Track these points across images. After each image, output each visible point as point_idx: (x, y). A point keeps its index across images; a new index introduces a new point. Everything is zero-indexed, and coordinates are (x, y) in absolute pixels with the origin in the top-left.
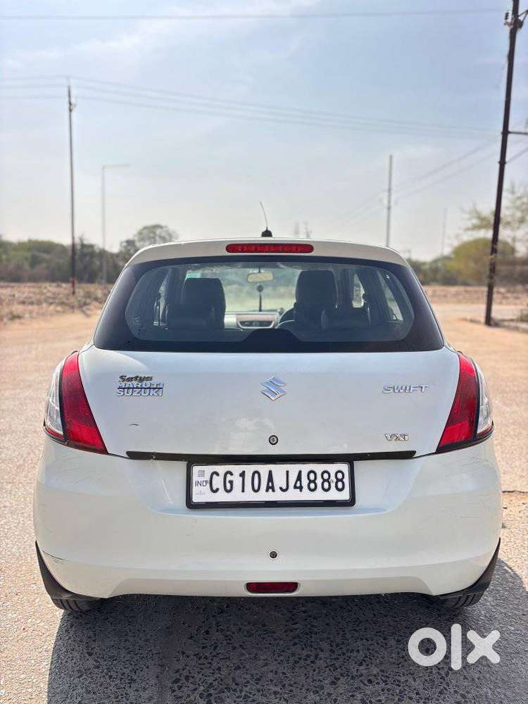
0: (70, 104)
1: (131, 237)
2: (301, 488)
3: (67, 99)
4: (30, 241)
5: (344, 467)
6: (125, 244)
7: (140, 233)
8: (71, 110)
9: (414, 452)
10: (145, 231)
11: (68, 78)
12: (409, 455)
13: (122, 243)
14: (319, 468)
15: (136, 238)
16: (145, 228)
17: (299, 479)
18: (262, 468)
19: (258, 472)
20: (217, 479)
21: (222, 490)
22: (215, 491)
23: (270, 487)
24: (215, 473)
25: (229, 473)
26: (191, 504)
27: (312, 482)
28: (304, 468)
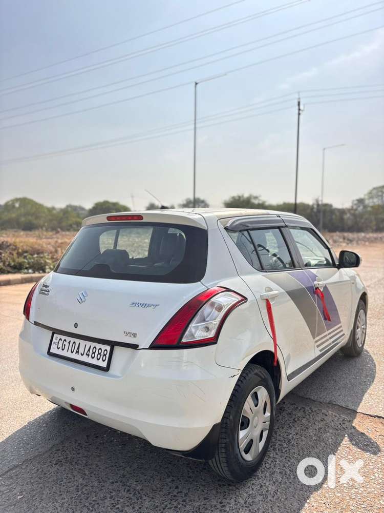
0: (299, 110)
1: (362, 196)
2: (88, 355)
3: (297, 107)
4: (285, 204)
5: (108, 348)
6: (356, 202)
7: (370, 193)
8: (299, 114)
9: (137, 346)
10: (374, 192)
11: (299, 93)
12: (135, 347)
13: (353, 201)
14: (98, 346)
15: (366, 197)
16: (374, 189)
17: (89, 350)
18: (77, 341)
19: (74, 342)
20: (61, 343)
21: (61, 348)
22: (58, 348)
23: (77, 352)
24: (61, 339)
25: (65, 340)
26: (49, 353)
27: (94, 353)
28: (93, 344)
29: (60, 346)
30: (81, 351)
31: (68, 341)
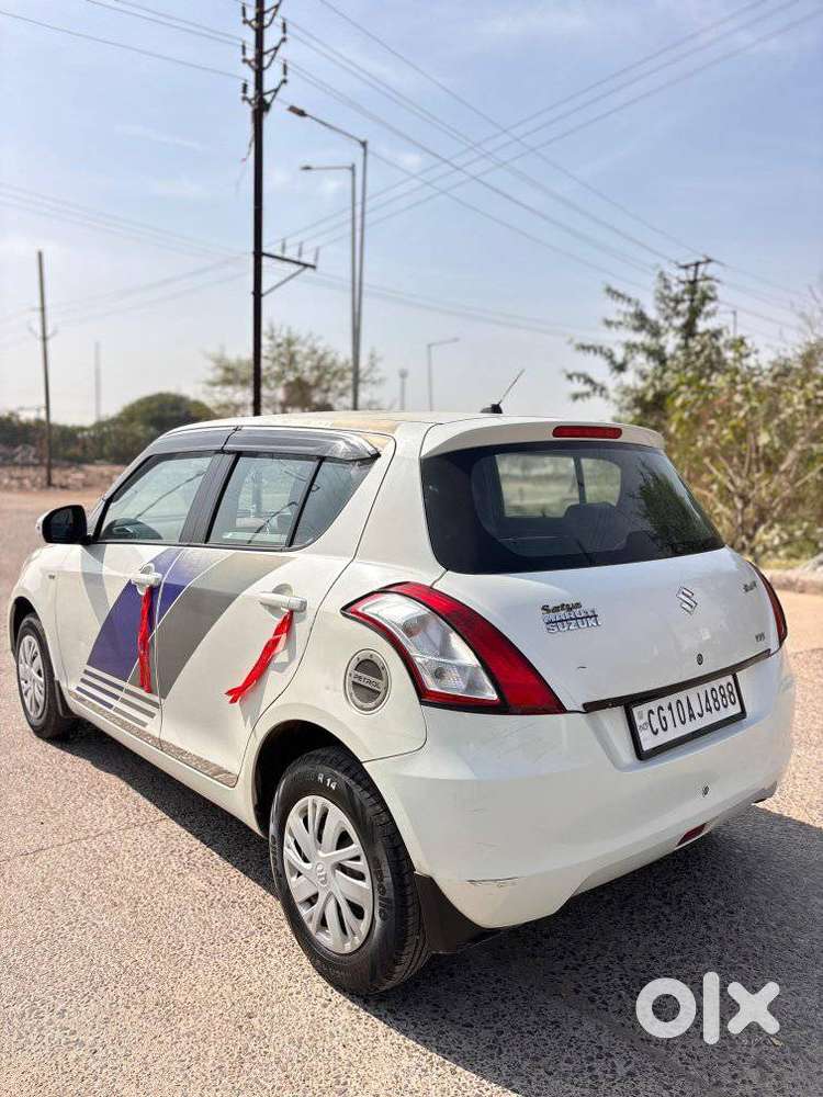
2: (710, 710)
5: (730, 680)
9: (769, 650)
14: (716, 685)
17: (707, 700)
18: (681, 696)
19: (679, 701)
20: (654, 718)
21: (660, 729)
22: (656, 733)
23: (692, 716)
24: (651, 712)
25: (660, 708)
26: (642, 755)
27: (716, 700)
28: (707, 686)
29: (656, 725)
30: (697, 709)
31: (665, 707)
